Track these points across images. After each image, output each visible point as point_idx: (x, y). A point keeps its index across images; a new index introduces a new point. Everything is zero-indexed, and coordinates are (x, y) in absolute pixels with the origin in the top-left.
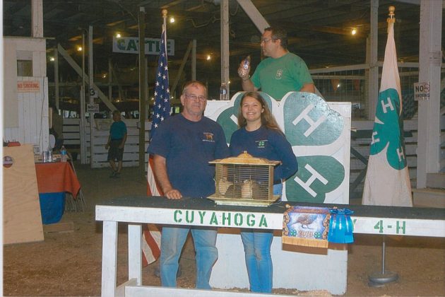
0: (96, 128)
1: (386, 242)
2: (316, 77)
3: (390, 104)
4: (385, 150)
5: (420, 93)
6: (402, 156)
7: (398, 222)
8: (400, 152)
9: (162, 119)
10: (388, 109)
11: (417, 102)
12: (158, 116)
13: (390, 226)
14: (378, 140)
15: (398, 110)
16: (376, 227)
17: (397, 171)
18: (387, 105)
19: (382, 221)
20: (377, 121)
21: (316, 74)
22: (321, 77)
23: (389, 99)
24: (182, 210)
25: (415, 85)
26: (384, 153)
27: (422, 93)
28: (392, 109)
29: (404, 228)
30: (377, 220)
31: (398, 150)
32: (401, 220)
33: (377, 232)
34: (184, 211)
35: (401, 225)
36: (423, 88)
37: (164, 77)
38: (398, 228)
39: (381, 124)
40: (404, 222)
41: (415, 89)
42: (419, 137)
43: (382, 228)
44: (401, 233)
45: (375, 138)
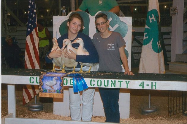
0: (9, 31)
1: (151, 94)
2: (121, 5)
3: (153, 18)
4: (151, 43)
5: (173, 12)
6: (159, 46)
7: (152, 83)
8: (159, 43)
9: (32, 26)
10: (153, 20)
11: (171, 17)
12: (30, 24)
13: (148, 85)
14: (147, 37)
15: (158, 21)
16: (140, 85)
17: (157, 53)
18: (152, 18)
19: (143, 82)
20: (147, 27)
21: (121, 3)
22: (124, 5)
23: (153, 15)
24: (34, 77)
25: (171, 8)
26: (150, 44)
27: (174, 12)
28: (155, 20)
29: (155, 86)
30: (140, 82)
31: (158, 42)
32: (154, 82)
33: (141, 88)
34: (35, 77)
35: (154, 84)
36: (175, 9)
37: (33, 3)
38: (152, 86)
39: (149, 29)
40: (156, 83)
41: (170, 10)
42: (172, 36)
43: (143, 86)
44: (154, 88)
45: (146, 37)
